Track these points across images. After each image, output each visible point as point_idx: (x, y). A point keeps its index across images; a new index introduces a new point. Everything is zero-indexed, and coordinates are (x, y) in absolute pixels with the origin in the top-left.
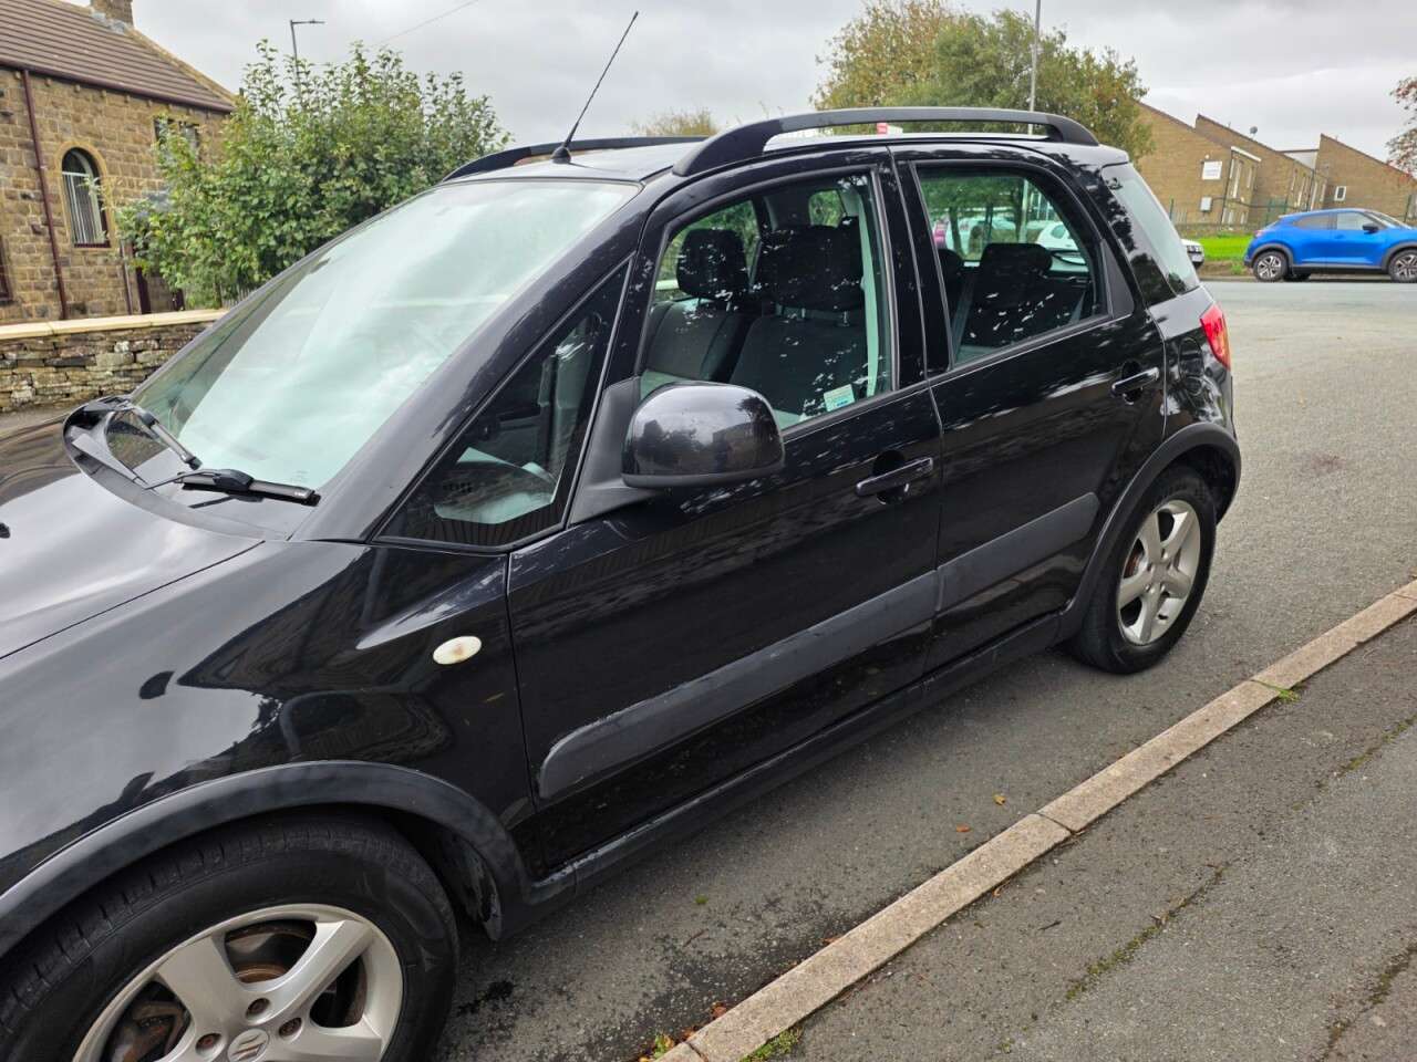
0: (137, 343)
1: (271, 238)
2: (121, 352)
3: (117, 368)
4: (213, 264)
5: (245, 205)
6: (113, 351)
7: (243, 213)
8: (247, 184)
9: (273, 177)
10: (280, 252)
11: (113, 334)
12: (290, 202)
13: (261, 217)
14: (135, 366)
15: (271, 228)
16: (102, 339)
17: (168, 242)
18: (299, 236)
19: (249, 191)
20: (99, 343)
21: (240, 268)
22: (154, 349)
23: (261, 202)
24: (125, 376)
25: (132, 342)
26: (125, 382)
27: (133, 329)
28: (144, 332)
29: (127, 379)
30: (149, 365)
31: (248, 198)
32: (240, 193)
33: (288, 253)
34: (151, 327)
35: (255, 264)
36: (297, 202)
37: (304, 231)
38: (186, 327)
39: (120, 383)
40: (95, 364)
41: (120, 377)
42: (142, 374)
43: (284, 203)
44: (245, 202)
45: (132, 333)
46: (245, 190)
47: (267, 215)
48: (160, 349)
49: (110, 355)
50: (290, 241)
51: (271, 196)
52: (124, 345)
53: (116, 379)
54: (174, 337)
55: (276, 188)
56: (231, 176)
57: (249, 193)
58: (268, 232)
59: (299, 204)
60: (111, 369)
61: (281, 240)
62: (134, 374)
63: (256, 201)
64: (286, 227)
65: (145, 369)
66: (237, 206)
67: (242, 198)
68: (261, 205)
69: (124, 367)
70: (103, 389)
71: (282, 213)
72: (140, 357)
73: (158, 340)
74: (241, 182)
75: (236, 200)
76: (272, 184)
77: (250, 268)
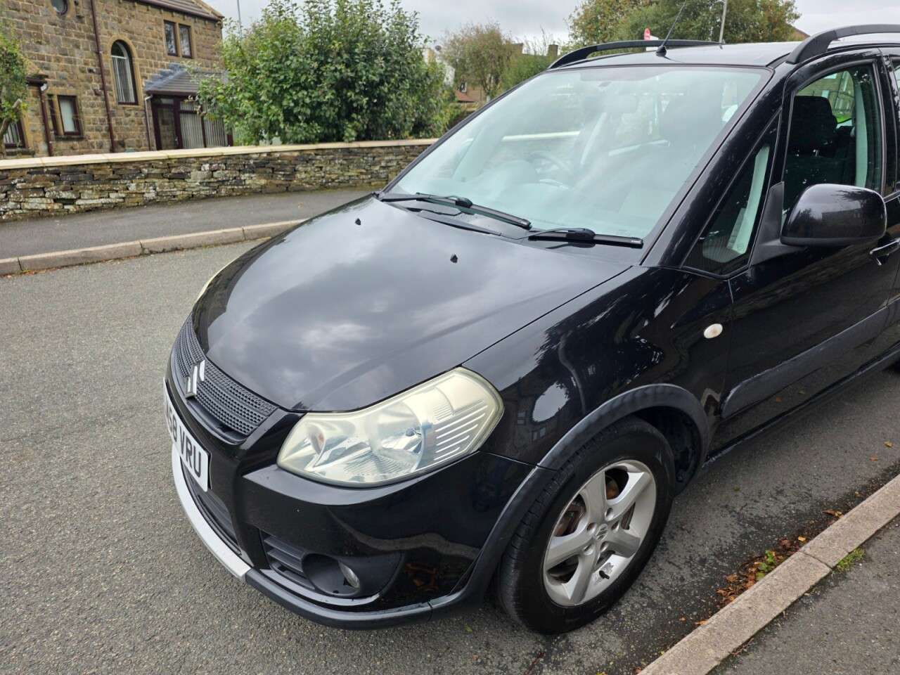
0: (214, 165)
1: (291, 101)
2: (205, 170)
3: (202, 181)
4: (256, 117)
5: (275, 80)
6: (200, 170)
7: (274, 85)
8: (278, 66)
9: (293, 62)
10: (295, 111)
11: (201, 159)
12: (303, 78)
13: (285, 88)
14: (212, 180)
15: (291, 95)
16: (194, 162)
17: (229, 102)
18: (308, 100)
19: (278, 70)
20: (193, 165)
21: (271, 121)
22: (223, 170)
23: (285, 77)
24: (206, 186)
25: (211, 164)
26: (207, 190)
27: (212, 157)
28: (218, 159)
29: (208, 188)
30: (220, 179)
31: (277, 75)
32: (271, 72)
33: (300, 112)
34: (222, 155)
35: (281, 118)
36: (307, 78)
37: (310, 97)
38: (241, 157)
39: (203, 190)
40: (190, 178)
41: (204, 186)
42: (216, 185)
43: (299, 79)
44: (274, 78)
45: (211, 159)
46: (274, 70)
47: (288, 86)
48: (226, 169)
49: (200, 172)
50: (302, 103)
51: (292, 75)
52: (207, 166)
53: (201, 187)
54: (234, 162)
55: (296, 70)
56: (267, 61)
57: (277, 72)
58: (289, 97)
59: (309, 80)
60: (199, 181)
61: (296, 103)
62: (211, 185)
63: (282, 77)
64: (300, 95)
65: (218, 181)
66: (270, 80)
67: (273, 75)
68: (285, 80)
69: (206, 180)
70: (194, 193)
71: (298, 85)
72: (215, 174)
73: (225, 164)
74: (274, 65)
75: (269, 77)
76: (293, 66)
77: (278, 120)
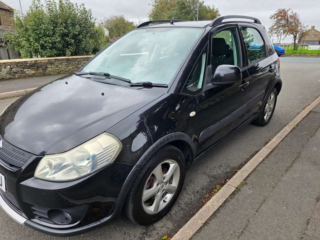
0: (12, 66)
1: (43, 41)
2: (8, 68)
3: (7, 72)
4: (29, 47)
5: (36, 33)
6: (6, 68)
7: (36, 35)
8: (36, 28)
9: (43, 26)
10: (45, 45)
11: (5, 64)
12: (48, 33)
13: (40, 36)
14: (11, 72)
15: (43, 39)
16: (3, 65)
17: (17, 42)
18: (50, 41)
19: (37, 30)
20: (2, 66)
21: (35, 49)
22: (16, 68)
23: (40, 32)
24: (9, 74)
25: (10, 66)
26: (9, 76)
27: (11, 63)
28: (13, 63)
29: (9, 75)
30: (15, 71)
31: (37, 31)
32: (34, 30)
33: (47, 45)
34: (15, 62)
35: (39, 48)
36: (49, 33)
37: (51, 40)
38: (23, 62)
39: (8, 76)
40: (2, 71)
41: (8, 74)
42: (13, 74)
43: (46, 33)
44: (36, 32)
45: (10, 64)
46: (36, 29)
47: (42, 36)
48: (17, 68)
49: (5, 69)
50: (48, 42)
51: (43, 31)
52: (9, 67)
53: (7, 75)
54: (21, 65)
55: (44, 29)
56: (32, 26)
57: (36, 30)
58: (42, 40)
59: (50, 33)
60: (5, 72)
61: (45, 42)
62: (11, 74)
63: (39, 32)
64: (47, 39)
65: (14, 72)
66: (34, 33)
67: (35, 31)
68: (40, 33)
69: (9, 72)
70: (4, 77)
71: (45, 35)
72: (13, 70)
73: (17, 66)
74: (35, 27)
75: (33, 32)
76: (43, 28)
77: (38, 48)
